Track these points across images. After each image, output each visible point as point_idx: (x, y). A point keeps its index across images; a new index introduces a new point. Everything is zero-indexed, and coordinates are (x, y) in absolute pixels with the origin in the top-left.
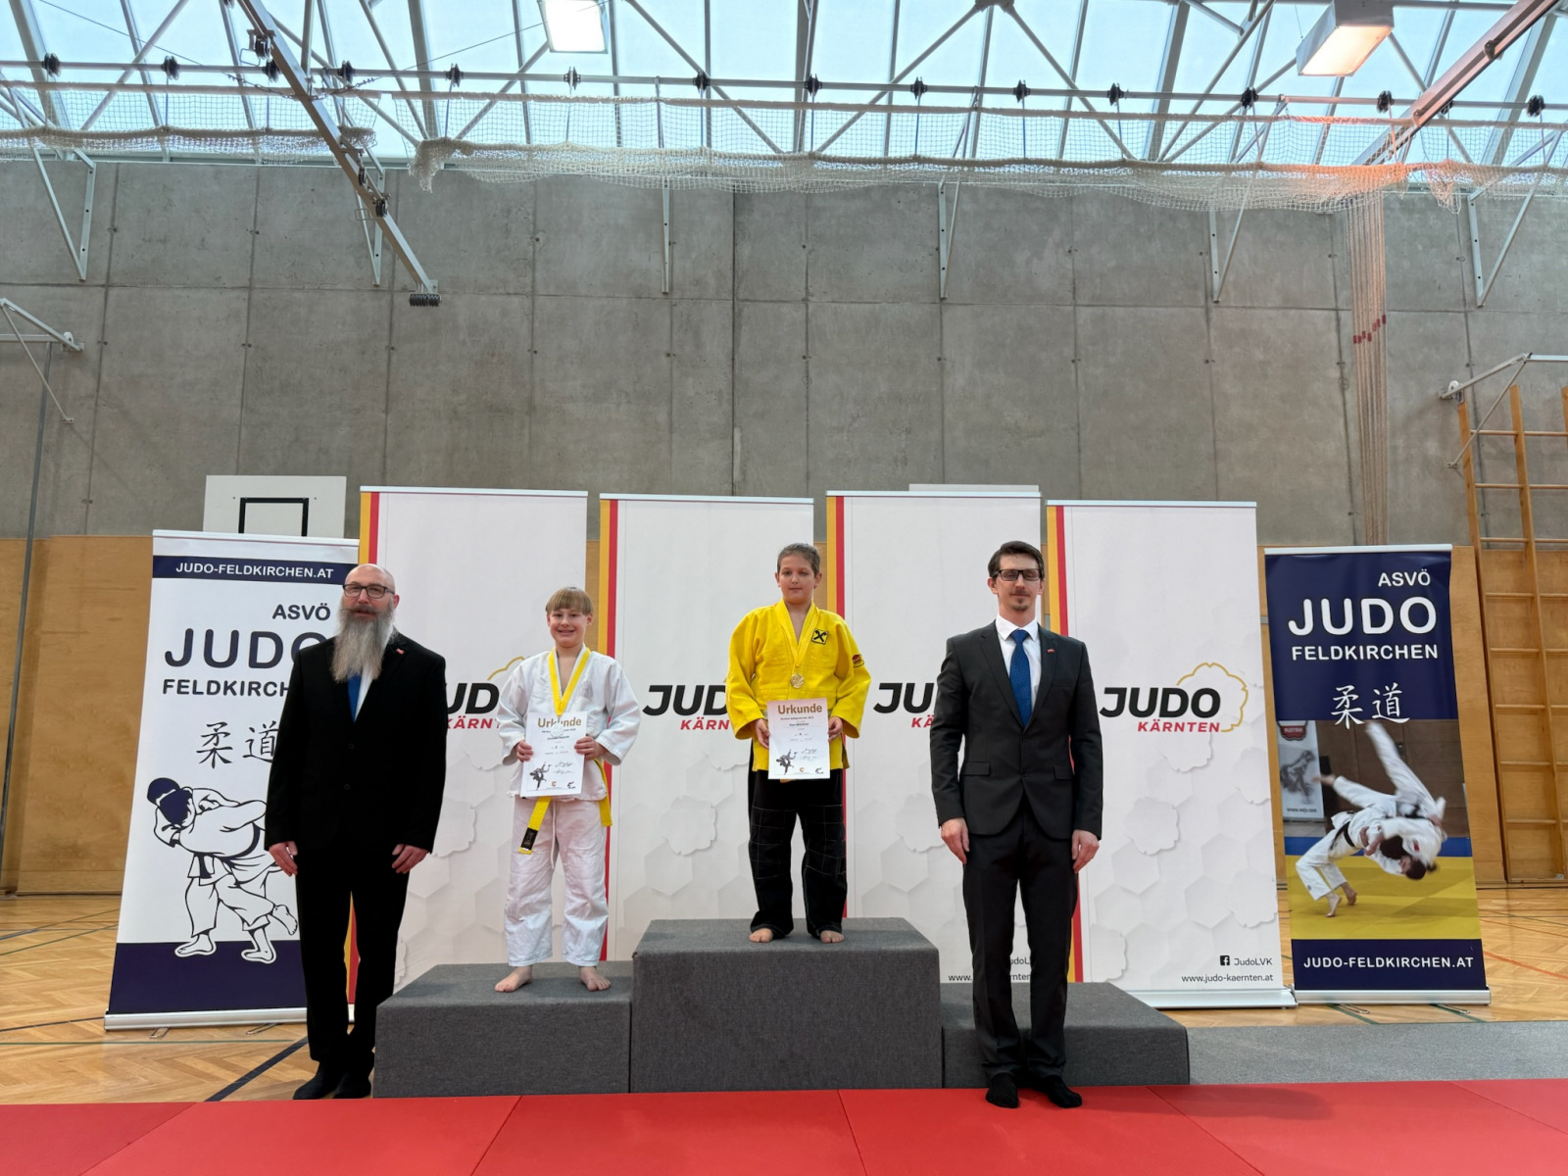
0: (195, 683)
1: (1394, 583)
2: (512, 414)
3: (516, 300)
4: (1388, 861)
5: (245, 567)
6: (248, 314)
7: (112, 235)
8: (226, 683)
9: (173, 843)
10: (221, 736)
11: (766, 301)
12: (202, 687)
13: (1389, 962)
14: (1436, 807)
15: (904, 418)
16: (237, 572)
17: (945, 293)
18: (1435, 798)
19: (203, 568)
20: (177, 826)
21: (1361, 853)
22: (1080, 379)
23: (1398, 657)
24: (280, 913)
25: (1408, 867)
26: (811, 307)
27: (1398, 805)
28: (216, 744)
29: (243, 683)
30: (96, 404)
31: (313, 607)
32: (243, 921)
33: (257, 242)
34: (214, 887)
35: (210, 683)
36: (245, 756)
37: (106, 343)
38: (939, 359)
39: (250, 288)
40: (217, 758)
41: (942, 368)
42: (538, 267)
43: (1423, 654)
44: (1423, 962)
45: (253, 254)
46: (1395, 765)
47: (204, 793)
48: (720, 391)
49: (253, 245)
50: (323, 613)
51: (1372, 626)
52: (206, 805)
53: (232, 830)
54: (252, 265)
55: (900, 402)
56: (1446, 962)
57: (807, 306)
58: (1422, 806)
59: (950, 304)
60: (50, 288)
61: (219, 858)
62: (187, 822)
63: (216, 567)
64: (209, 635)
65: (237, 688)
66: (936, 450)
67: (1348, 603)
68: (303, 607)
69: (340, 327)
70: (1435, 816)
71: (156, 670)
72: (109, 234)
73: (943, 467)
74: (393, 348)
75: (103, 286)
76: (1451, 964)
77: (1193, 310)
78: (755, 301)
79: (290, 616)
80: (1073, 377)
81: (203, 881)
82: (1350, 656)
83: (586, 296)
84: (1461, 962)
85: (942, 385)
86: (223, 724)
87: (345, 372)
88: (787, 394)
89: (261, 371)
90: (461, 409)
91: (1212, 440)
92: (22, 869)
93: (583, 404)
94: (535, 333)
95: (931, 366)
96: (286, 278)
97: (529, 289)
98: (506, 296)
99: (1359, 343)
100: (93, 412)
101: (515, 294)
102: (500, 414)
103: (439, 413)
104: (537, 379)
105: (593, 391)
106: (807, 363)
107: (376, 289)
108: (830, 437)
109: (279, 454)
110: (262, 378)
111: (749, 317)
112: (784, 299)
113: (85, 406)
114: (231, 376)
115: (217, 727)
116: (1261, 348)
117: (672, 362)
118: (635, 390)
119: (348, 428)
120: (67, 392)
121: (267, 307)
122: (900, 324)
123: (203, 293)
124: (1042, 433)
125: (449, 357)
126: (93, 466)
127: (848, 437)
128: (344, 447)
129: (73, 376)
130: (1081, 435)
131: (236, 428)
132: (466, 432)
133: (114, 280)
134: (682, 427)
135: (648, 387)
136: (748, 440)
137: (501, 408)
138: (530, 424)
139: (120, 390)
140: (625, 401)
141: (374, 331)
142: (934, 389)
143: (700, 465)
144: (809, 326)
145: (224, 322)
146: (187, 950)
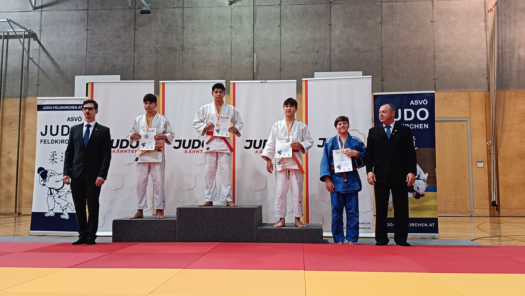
0: (48, 140)
1: (415, 104)
2: (176, 51)
3: (177, 9)
5: (60, 107)
6: (87, 19)
8: (56, 140)
9: (44, 185)
10: (55, 155)
11: (266, 6)
12: (50, 142)
14: (425, 176)
15: (316, 47)
16: (58, 108)
17: (331, 0)
18: (425, 174)
19: (49, 108)
20: (45, 180)
22: (383, 30)
23: (415, 128)
24: (70, 205)
25: (415, 195)
26: (282, 6)
28: (53, 158)
29: (60, 140)
30: (39, 52)
31: (77, 118)
32: (61, 207)
34: (54, 198)
35: (52, 140)
36: (61, 161)
37: (42, 31)
38: (329, 25)
39: (87, 10)
40: (54, 162)
41: (331, 28)
43: (423, 127)
44: (419, 225)
47: (51, 171)
48: (249, 40)
50: (80, 119)
51: (408, 118)
52: (52, 174)
53: (58, 182)
54: (88, 1)
55: (315, 41)
56: (426, 225)
57: (281, 7)
58: (420, 176)
60: (23, 12)
61: (55, 189)
62: (47, 179)
63: (53, 107)
64: (51, 126)
65: (58, 141)
66: (328, 58)
68: (75, 118)
69: (118, 22)
70: (425, 179)
71: (39, 137)
73: (331, 65)
74: (136, 29)
75: (40, 11)
76: (427, 226)
77: (428, 2)
78: (262, 6)
79: (71, 120)
80: (380, 30)
81: (51, 196)
83: (202, 7)
84: (431, 225)
85: (330, 34)
86: (55, 152)
87: (120, 38)
88: (273, 40)
89: (92, 38)
90: (159, 50)
91: (433, 52)
92: (23, 207)
93: (200, 46)
94: (184, 21)
95: (327, 27)
96: (100, 5)
97: (182, 6)
98: (174, 9)
99: (490, 13)
100: (38, 55)
101: (177, 7)
102: (172, 51)
103: (152, 51)
104: (185, 38)
105: (204, 41)
106: (280, 28)
107: (130, 8)
108: (289, 55)
109: (99, 67)
110: (93, 41)
111: (259, 12)
112: (272, 5)
113: (36, 53)
114: (83, 41)
115: (54, 153)
116: (454, 16)
117: (232, 30)
118: (219, 40)
119: (122, 58)
120: (30, 48)
121: (93, 16)
122: (315, 12)
123: (72, 12)
124: (368, 51)
125: (155, 31)
126: (39, 73)
127: (295, 55)
128: (121, 64)
129: (32, 43)
130: (383, 51)
131: (85, 58)
132: (161, 58)
133: (44, 9)
134: (236, 53)
135: (223, 39)
136: (259, 57)
137: (173, 48)
138: (182, 54)
139: (47, 47)
140: (215, 44)
141: (129, 23)
142: (328, 36)
143: (242, 67)
144: (281, 14)
145: (79, 22)
146: (48, 214)
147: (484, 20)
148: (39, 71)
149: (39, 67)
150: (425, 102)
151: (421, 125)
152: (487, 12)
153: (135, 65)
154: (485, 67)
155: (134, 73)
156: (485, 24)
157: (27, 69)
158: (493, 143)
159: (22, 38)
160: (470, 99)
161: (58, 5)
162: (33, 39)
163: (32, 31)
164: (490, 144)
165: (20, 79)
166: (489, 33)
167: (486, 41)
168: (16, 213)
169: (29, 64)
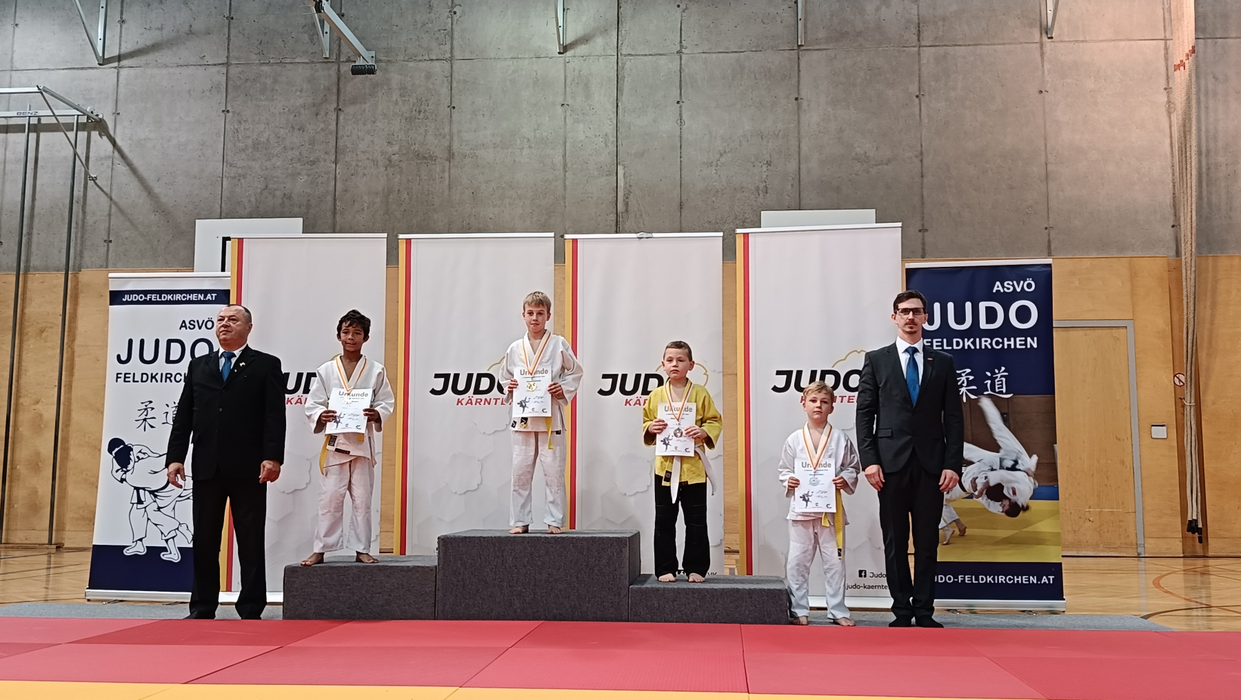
0: (134, 374)
1: (1006, 290)
2: (435, 160)
3: (437, 64)
4: (992, 503)
5: (163, 295)
6: (227, 85)
7: (121, 26)
8: (152, 374)
9: (122, 480)
10: (149, 410)
11: (646, 55)
12: (138, 378)
13: (989, 579)
14: (1030, 462)
15: (765, 152)
16: (158, 299)
17: (801, 42)
18: (1030, 457)
19: (138, 298)
20: (124, 469)
21: (971, 496)
22: (923, 112)
23: (1006, 347)
24: (183, 528)
25: (1007, 507)
26: (683, 56)
27: (1001, 460)
28: (146, 415)
29: (162, 374)
30: (112, 163)
31: (204, 321)
32: (162, 533)
33: (232, 26)
34: (145, 511)
35: (142, 374)
36: (163, 423)
37: (118, 114)
38: (796, 99)
39: (227, 64)
40: (147, 425)
41: (799, 107)
42: (456, 35)
43: (1026, 344)
44: (1016, 579)
45: (229, 36)
46: (1000, 430)
47: (140, 448)
48: (606, 135)
49: (229, 28)
51: (987, 323)
52: (141, 456)
53: (155, 473)
54: (228, 45)
55: (762, 138)
56: (1033, 580)
57: (681, 57)
58: (1020, 462)
59: (806, 50)
60: (76, 71)
61: (149, 491)
62: (130, 467)
63: (146, 296)
64: (142, 342)
65: (158, 377)
66: (793, 179)
67: (968, 305)
68: (198, 321)
69: (298, 93)
70: (1029, 469)
71: (113, 367)
72: (119, 25)
73: (800, 196)
74: (340, 109)
75: (115, 68)
76: (1037, 581)
77: (1030, 45)
78: (636, 55)
79: (189, 327)
80: (917, 112)
81: (140, 506)
82: (969, 346)
83: (495, 58)
84: (1044, 579)
85: (799, 122)
86: (151, 402)
87: (303, 131)
88: (664, 135)
89: (237, 131)
90: (395, 158)
91: (1044, 164)
92: (67, 529)
93: (492, 150)
94: (453, 92)
95: (789, 105)
96: (256, 54)
97: (448, 55)
98: (429, 62)
99: (1178, 70)
100: (110, 170)
101: (437, 60)
102: (425, 161)
103: (377, 162)
104: (455, 131)
105: (500, 138)
106: (680, 107)
107: (326, 61)
108: (701, 171)
109: (253, 199)
110: (238, 138)
111: (631, 70)
112: (661, 53)
113: (105, 165)
114: (214, 137)
115: (146, 404)
116: (1092, 78)
117: (566, 111)
118: (535, 136)
119: (306, 177)
120: (91, 154)
121: (241, 79)
122: (762, 70)
123: (191, 70)
124: (888, 162)
125: (385, 115)
126: (112, 213)
127: (715, 170)
128: (303, 192)
129: (95, 142)
130: (924, 162)
131: (219, 179)
132: (399, 177)
133: (124, 63)
134: (574, 166)
135: (546, 134)
136: (630, 176)
137: (427, 155)
138: (450, 169)
139: (130, 152)
140: (527, 146)
141: (325, 96)
142: (792, 125)
143: (590, 199)
144: (682, 75)
145: (208, 93)
146: (130, 551)
147: (1165, 89)
148: (110, 207)
149: (111, 199)
150: (1029, 286)
151: (1020, 341)
152: (1171, 69)
153: (337, 193)
154: (1168, 200)
155: (334, 214)
156: (1168, 97)
157: (82, 203)
158: (1189, 380)
159: (73, 130)
160: (1133, 275)
161: (157, 54)
162: (97, 132)
163: (95, 114)
164: (1181, 384)
165: (67, 226)
166: (1177, 119)
167: (1171, 137)
168: (51, 544)
169: (88, 192)
